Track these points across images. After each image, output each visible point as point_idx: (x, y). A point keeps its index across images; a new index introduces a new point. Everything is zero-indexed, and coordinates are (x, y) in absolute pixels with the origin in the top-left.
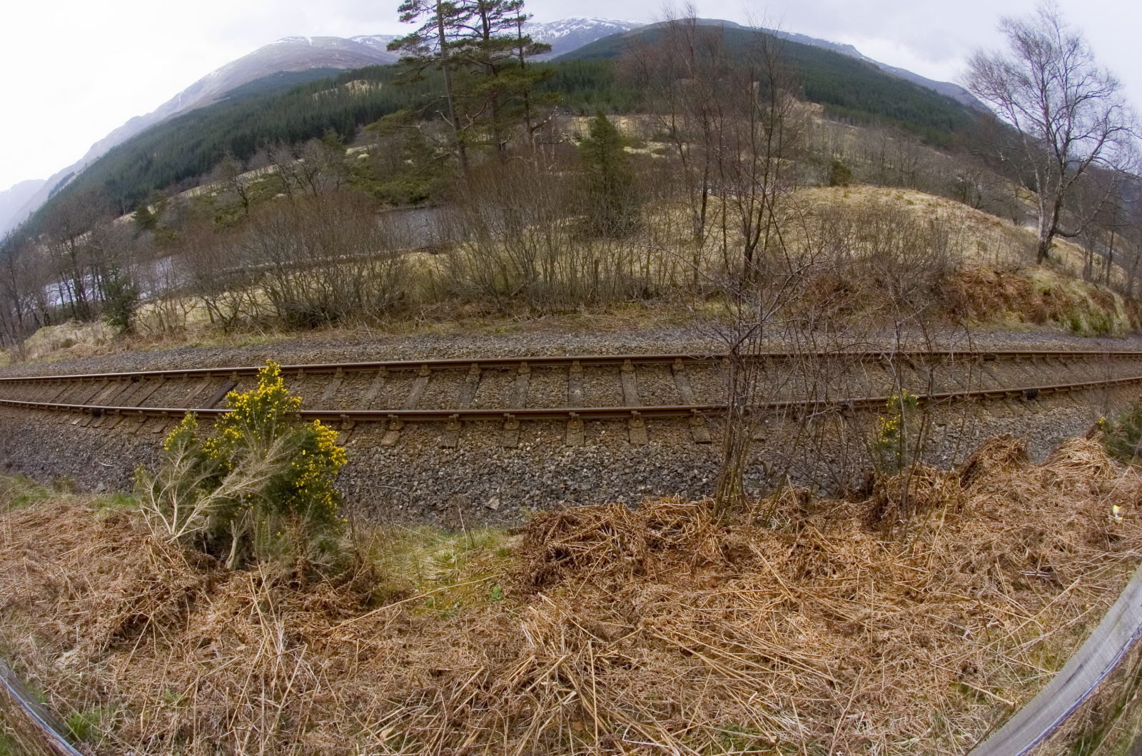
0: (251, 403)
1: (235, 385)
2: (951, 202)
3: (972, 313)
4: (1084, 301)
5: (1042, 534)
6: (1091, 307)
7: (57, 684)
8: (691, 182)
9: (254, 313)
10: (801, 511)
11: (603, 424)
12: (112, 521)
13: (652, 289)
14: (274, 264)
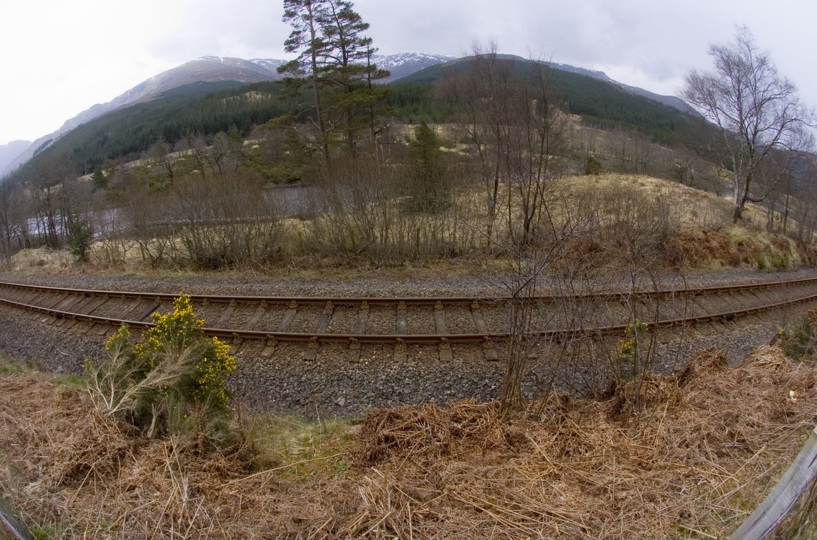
0: (169, 322)
1: (158, 306)
2: (672, 183)
3: (687, 262)
4: (767, 247)
5: (737, 417)
6: (773, 251)
7: (25, 503)
8: (486, 173)
9: (174, 255)
10: (563, 408)
11: (421, 347)
12: (67, 395)
13: (457, 251)
14: (188, 221)
